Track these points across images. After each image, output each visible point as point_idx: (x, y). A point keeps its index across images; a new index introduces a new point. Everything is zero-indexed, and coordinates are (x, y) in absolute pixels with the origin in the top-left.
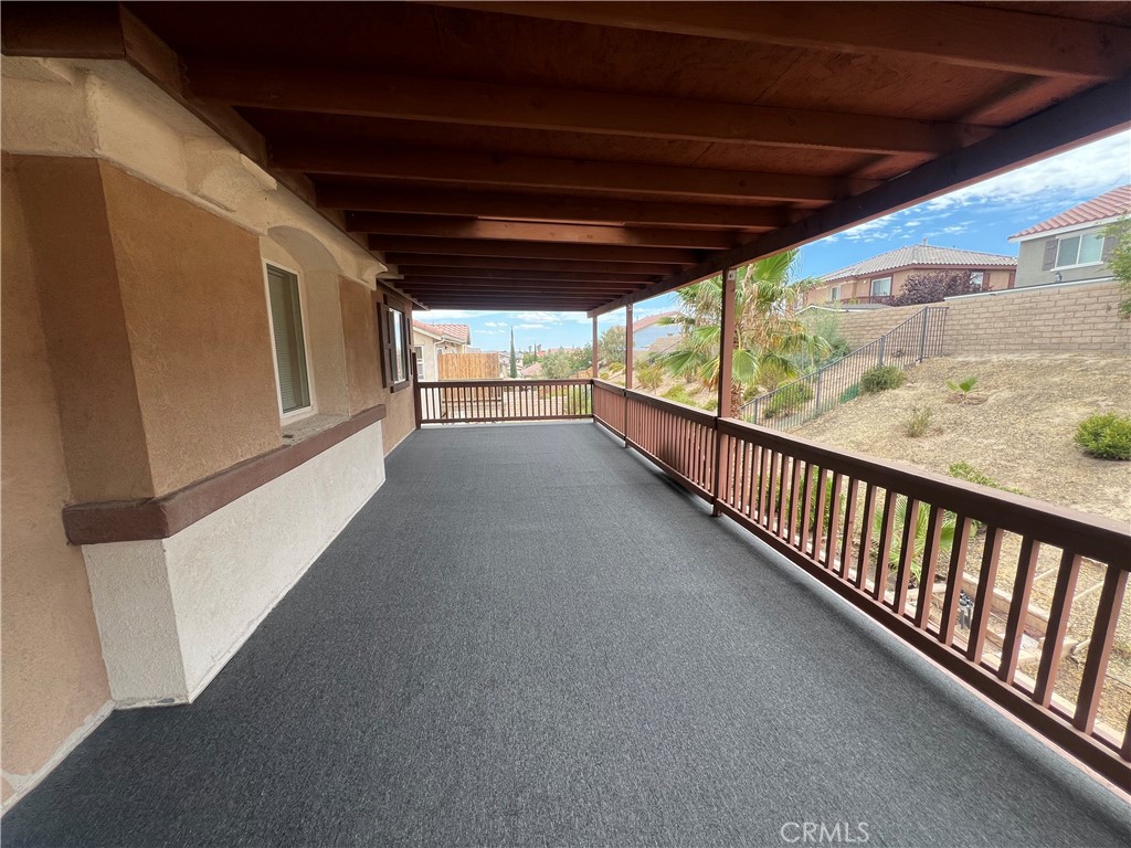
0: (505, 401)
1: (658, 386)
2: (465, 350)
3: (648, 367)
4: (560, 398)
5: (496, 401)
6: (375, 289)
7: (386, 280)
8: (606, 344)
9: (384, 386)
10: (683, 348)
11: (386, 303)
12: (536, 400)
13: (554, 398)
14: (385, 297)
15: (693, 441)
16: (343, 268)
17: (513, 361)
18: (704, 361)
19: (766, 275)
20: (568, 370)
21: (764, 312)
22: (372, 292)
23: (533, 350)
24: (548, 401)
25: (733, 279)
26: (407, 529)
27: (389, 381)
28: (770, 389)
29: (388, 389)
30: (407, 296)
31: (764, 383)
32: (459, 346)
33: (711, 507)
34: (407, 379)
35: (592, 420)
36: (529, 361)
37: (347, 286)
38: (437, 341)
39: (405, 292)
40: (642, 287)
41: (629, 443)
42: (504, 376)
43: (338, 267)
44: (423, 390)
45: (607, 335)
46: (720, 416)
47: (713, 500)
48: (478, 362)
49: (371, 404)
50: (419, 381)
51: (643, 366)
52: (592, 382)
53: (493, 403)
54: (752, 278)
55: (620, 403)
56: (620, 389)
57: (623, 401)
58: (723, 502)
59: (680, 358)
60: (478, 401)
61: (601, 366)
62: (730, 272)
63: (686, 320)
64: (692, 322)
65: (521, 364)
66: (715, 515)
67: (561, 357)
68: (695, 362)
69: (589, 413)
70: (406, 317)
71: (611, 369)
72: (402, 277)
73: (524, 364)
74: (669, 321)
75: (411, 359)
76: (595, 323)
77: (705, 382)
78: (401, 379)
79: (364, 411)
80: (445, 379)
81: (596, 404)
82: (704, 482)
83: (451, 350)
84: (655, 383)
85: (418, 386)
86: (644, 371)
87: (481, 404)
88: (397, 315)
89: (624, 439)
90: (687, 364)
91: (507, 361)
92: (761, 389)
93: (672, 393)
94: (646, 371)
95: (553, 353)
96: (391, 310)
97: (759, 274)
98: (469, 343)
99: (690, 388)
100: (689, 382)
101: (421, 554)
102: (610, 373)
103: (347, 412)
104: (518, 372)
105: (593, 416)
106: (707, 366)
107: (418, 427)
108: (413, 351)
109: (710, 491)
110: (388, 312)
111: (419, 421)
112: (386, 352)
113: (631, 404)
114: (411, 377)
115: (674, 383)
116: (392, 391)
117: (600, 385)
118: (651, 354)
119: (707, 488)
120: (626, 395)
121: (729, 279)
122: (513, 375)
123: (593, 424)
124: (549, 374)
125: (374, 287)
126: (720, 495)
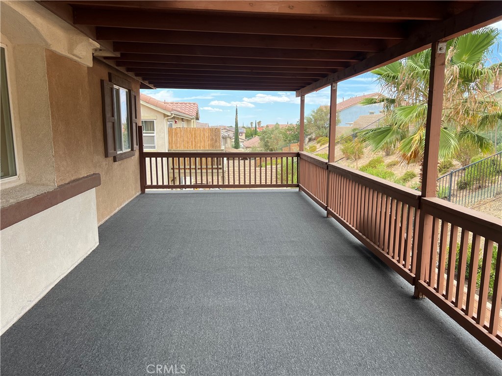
0: (226, 169)
1: (359, 158)
2: (194, 124)
3: (351, 140)
4: (274, 166)
5: (218, 169)
6: (91, 65)
7: (106, 58)
8: (316, 120)
9: (106, 156)
10: (384, 125)
11: (110, 80)
12: (253, 168)
13: (269, 167)
14: (110, 74)
15: (394, 218)
16: (49, 42)
17: (237, 134)
18: (403, 137)
19: (465, 57)
20: (281, 143)
21: (463, 92)
22: (88, 68)
23: (254, 126)
24: (263, 169)
25: (443, 51)
26: (103, 300)
27: (111, 151)
28: (464, 163)
29: (111, 159)
30: (131, 74)
31: (458, 157)
32: (188, 121)
33: (411, 288)
34: (132, 149)
35: (297, 189)
36: (251, 134)
37: (55, 61)
38: (168, 116)
39: (129, 70)
40: (346, 65)
41: (330, 213)
42: (227, 147)
43: (45, 41)
44: (148, 159)
45: (317, 113)
46: (424, 194)
47: (414, 281)
48: (202, 135)
49: (83, 173)
50: (145, 150)
51: (347, 140)
52: (298, 155)
53: (215, 171)
54: (452, 61)
55: (323, 175)
56: (322, 162)
57: (325, 173)
58: (425, 285)
59: (381, 134)
60: (201, 169)
61: (310, 140)
62: (440, 45)
63: (387, 100)
64: (392, 101)
65: (243, 137)
66: (416, 297)
67: (276, 131)
68: (394, 137)
69: (295, 182)
70: (133, 93)
71: (319, 142)
72: (118, 55)
73: (246, 137)
74: (371, 101)
75: (137, 133)
76: (302, 101)
77: (404, 156)
78: (125, 149)
79: (74, 181)
80: (175, 150)
81: (301, 174)
82: (405, 259)
83: (181, 125)
84: (357, 155)
85: (143, 156)
86: (347, 145)
87: (204, 171)
88: (123, 93)
89: (326, 209)
90: (387, 139)
91: (231, 134)
92: (455, 162)
93: (372, 165)
94: (349, 145)
95: (270, 128)
96: (116, 87)
97: (459, 56)
98: (197, 119)
99: (389, 160)
100: (388, 154)
101: (109, 331)
102: (318, 146)
103: (51, 182)
104: (241, 144)
105: (298, 186)
106: (406, 140)
107: (143, 191)
108: (140, 125)
109: (411, 270)
110: (112, 89)
111: (144, 186)
112: (109, 125)
113: (333, 177)
114: (136, 147)
115: (373, 156)
116: (115, 160)
117: (306, 159)
118: (354, 130)
119: (408, 267)
120: (328, 168)
121: (439, 52)
122: (237, 146)
123: (298, 193)
124: (266, 145)
125: (90, 64)
126: (422, 277)
